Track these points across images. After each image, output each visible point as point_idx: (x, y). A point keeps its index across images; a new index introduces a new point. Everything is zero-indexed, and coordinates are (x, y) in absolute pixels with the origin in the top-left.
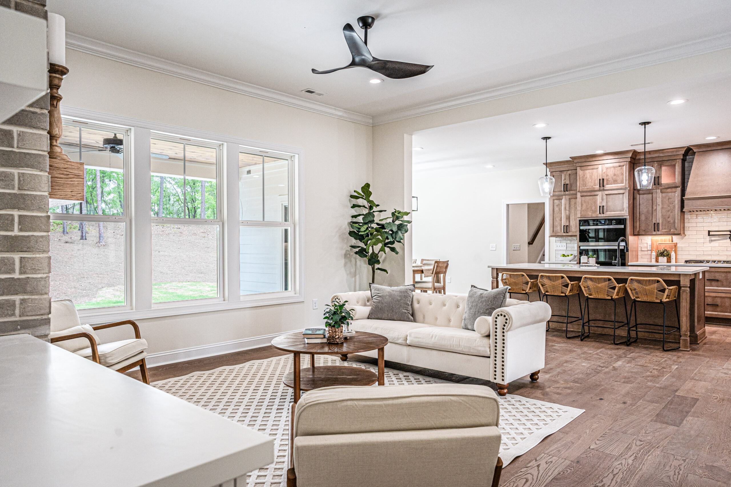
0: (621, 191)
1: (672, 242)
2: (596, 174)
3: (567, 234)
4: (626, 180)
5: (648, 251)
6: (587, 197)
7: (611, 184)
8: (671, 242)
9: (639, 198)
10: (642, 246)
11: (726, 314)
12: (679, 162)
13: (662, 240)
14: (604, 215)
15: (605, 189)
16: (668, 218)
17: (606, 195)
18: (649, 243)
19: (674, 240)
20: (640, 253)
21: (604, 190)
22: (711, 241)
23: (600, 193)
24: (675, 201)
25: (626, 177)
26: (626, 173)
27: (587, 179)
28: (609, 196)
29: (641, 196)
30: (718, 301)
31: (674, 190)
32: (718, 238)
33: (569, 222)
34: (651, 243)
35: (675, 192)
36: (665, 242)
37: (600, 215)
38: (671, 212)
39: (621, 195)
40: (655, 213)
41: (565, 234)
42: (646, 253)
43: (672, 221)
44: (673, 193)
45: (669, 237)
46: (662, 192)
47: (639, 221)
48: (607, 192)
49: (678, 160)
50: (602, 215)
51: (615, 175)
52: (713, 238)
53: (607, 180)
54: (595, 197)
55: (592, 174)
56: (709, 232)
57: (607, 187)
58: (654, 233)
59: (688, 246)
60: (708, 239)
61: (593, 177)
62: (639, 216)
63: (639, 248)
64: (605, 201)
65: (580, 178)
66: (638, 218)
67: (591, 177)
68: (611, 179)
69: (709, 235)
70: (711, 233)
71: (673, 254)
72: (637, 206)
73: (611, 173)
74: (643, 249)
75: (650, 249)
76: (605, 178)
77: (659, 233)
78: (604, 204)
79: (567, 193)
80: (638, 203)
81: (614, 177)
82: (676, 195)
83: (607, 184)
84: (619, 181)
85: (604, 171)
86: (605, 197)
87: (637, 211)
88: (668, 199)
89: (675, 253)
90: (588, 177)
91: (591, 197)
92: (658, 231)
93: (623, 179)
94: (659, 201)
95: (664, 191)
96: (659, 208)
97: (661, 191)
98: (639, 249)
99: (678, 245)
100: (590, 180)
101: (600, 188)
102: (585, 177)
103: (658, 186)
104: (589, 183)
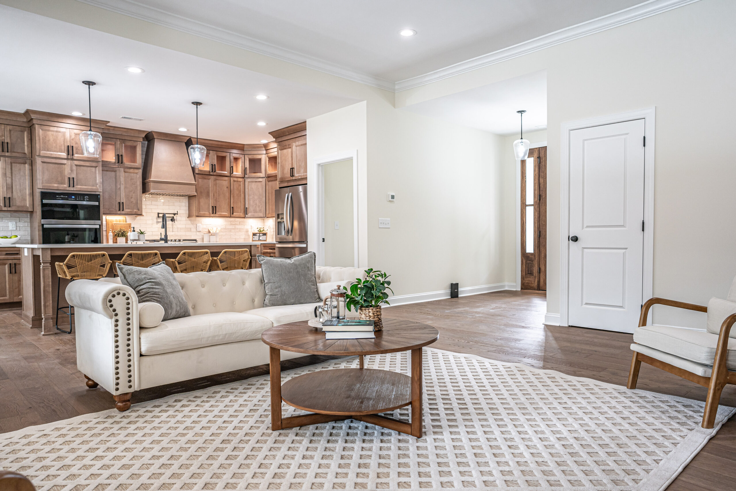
0: (94, 164)
2: (63, 139)
3: (9, 209)
6: (51, 165)
7: (81, 154)
8: (125, 223)
12: (139, 144)
13: (117, 220)
14: (75, 189)
15: (75, 158)
16: (131, 198)
17: (76, 165)
19: (127, 220)
21: (72, 159)
23: (68, 162)
24: (137, 182)
27: (50, 142)
28: (79, 167)
31: (136, 171)
33: (12, 192)
35: (137, 173)
36: (119, 222)
37: (68, 189)
38: (134, 193)
39: (93, 169)
40: (119, 192)
41: (5, 209)
43: (134, 202)
44: (135, 175)
45: (121, 218)
46: (125, 172)
48: (76, 163)
49: (139, 142)
50: (72, 189)
53: (77, 149)
54: (61, 166)
55: (57, 137)
56: (159, 214)
57: (77, 156)
58: (119, 212)
61: (58, 141)
64: (75, 172)
65: (40, 139)
67: (55, 141)
68: (81, 148)
69: (158, 217)
76: (74, 145)
77: (123, 212)
78: (74, 175)
79: (7, 154)
82: (138, 176)
83: (77, 153)
85: (73, 137)
86: (74, 168)
88: (131, 180)
90: (51, 140)
91: (56, 165)
92: (123, 210)
94: (122, 179)
96: (122, 187)
97: (124, 170)
99: (132, 226)
100: (54, 145)
101: (68, 157)
102: (47, 139)
103: (121, 165)
104: (52, 147)
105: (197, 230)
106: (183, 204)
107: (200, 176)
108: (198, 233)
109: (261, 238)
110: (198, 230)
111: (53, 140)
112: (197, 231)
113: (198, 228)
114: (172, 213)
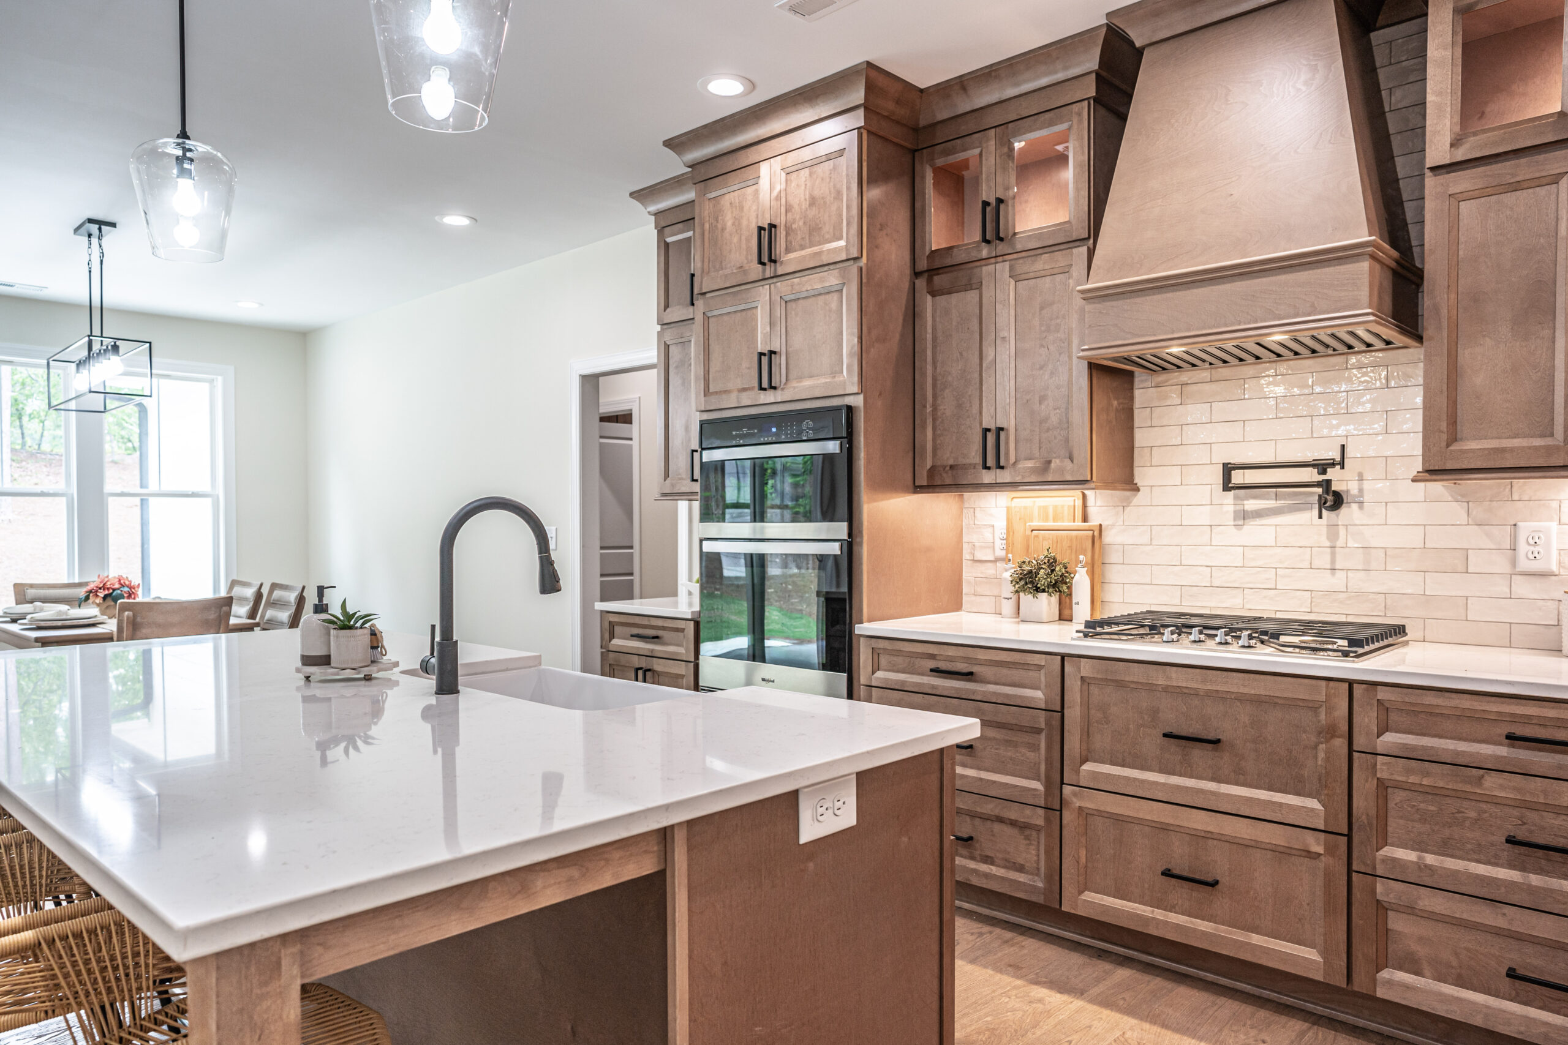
0: (832, 279)
1: (1085, 519)
2: (754, 208)
4: (848, 224)
5: (996, 560)
6: (726, 319)
7: (802, 248)
8: (1079, 524)
9: (934, 311)
10: (974, 538)
11: (1256, 939)
13: (1044, 513)
15: (779, 270)
16: (1042, 399)
17: (784, 298)
18: (1001, 525)
19: (1092, 510)
20: (969, 573)
21: (774, 277)
22: (1244, 516)
23: (763, 294)
24: (1065, 316)
25: (848, 207)
26: (848, 188)
27: (726, 234)
28: (792, 304)
29: (942, 300)
30: (1219, 864)
31: (1060, 259)
32: (1271, 503)
34: (1004, 524)
35: (1066, 271)
36: (1055, 520)
37: (760, 398)
38: (1052, 373)
40: (992, 380)
41: (693, 487)
42: (990, 570)
44: (1059, 277)
45: (1066, 500)
46: (1016, 277)
47: (934, 420)
48: (785, 287)
49: (1076, 107)
50: (771, 396)
51: (813, 202)
52: (1251, 505)
53: (788, 231)
54: (750, 311)
55: (742, 208)
56: (1228, 469)
57: (790, 260)
58: (987, 477)
59: (1146, 539)
60: (1231, 508)
61: (744, 222)
62: (935, 396)
63: (965, 546)
65: (703, 234)
66: (929, 409)
67: (738, 222)
68: (801, 223)
69: (1227, 485)
70: (1237, 477)
71: (1081, 582)
72: (924, 351)
73: (800, 190)
74: (979, 556)
75: (1002, 554)
76: (780, 221)
77: (1005, 476)
78: (775, 343)
80: (929, 336)
81: (813, 212)
82: (1072, 282)
83: (788, 250)
84: (827, 229)
85: (779, 186)
86: (779, 309)
87: (924, 374)
88: (1042, 308)
89: (1092, 574)
90: (729, 224)
91: (738, 315)
92: (1000, 467)
93: (841, 215)
94: (1006, 318)
95: (1023, 267)
96: (1005, 356)
97: (1011, 269)
98: (966, 556)
99: (1109, 537)
100: (735, 240)
101: (764, 271)
102: (719, 226)
103: (1001, 248)
104: (730, 251)
105: (1514, 562)
107: (1461, 182)
108: (1524, 588)
110: (1524, 564)
111: (733, 224)
112: (1515, 572)
113: (1523, 548)
114: (1309, 457)
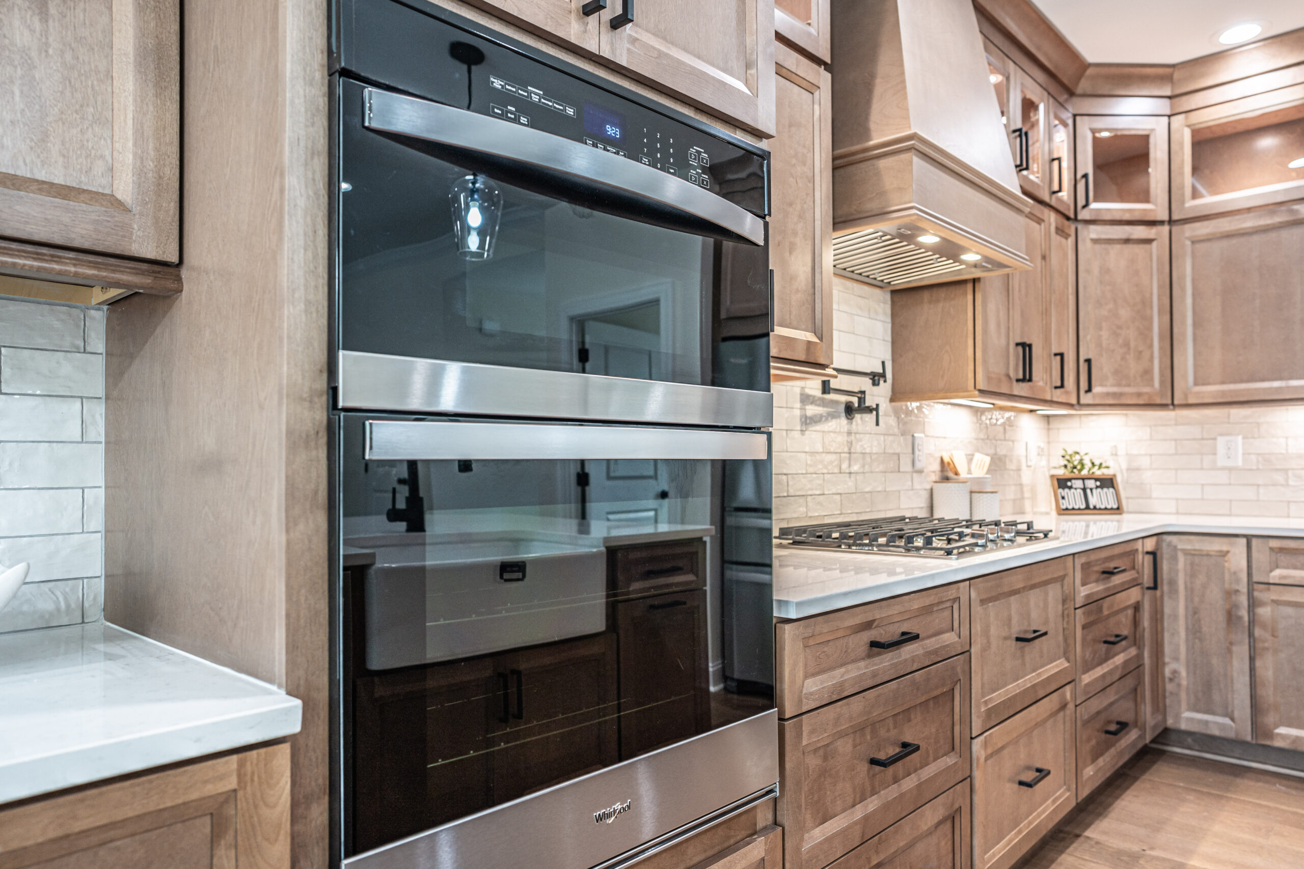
14: (637, 50)
31: (811, 73)
35: (812, 91)
44: (806, 97)
50: (615, 45)
82: (817, 110)
105: (914, 462)
106: (879, 325)
109: (1093, 501)
110: (918, 464)
113: (916, 453)
